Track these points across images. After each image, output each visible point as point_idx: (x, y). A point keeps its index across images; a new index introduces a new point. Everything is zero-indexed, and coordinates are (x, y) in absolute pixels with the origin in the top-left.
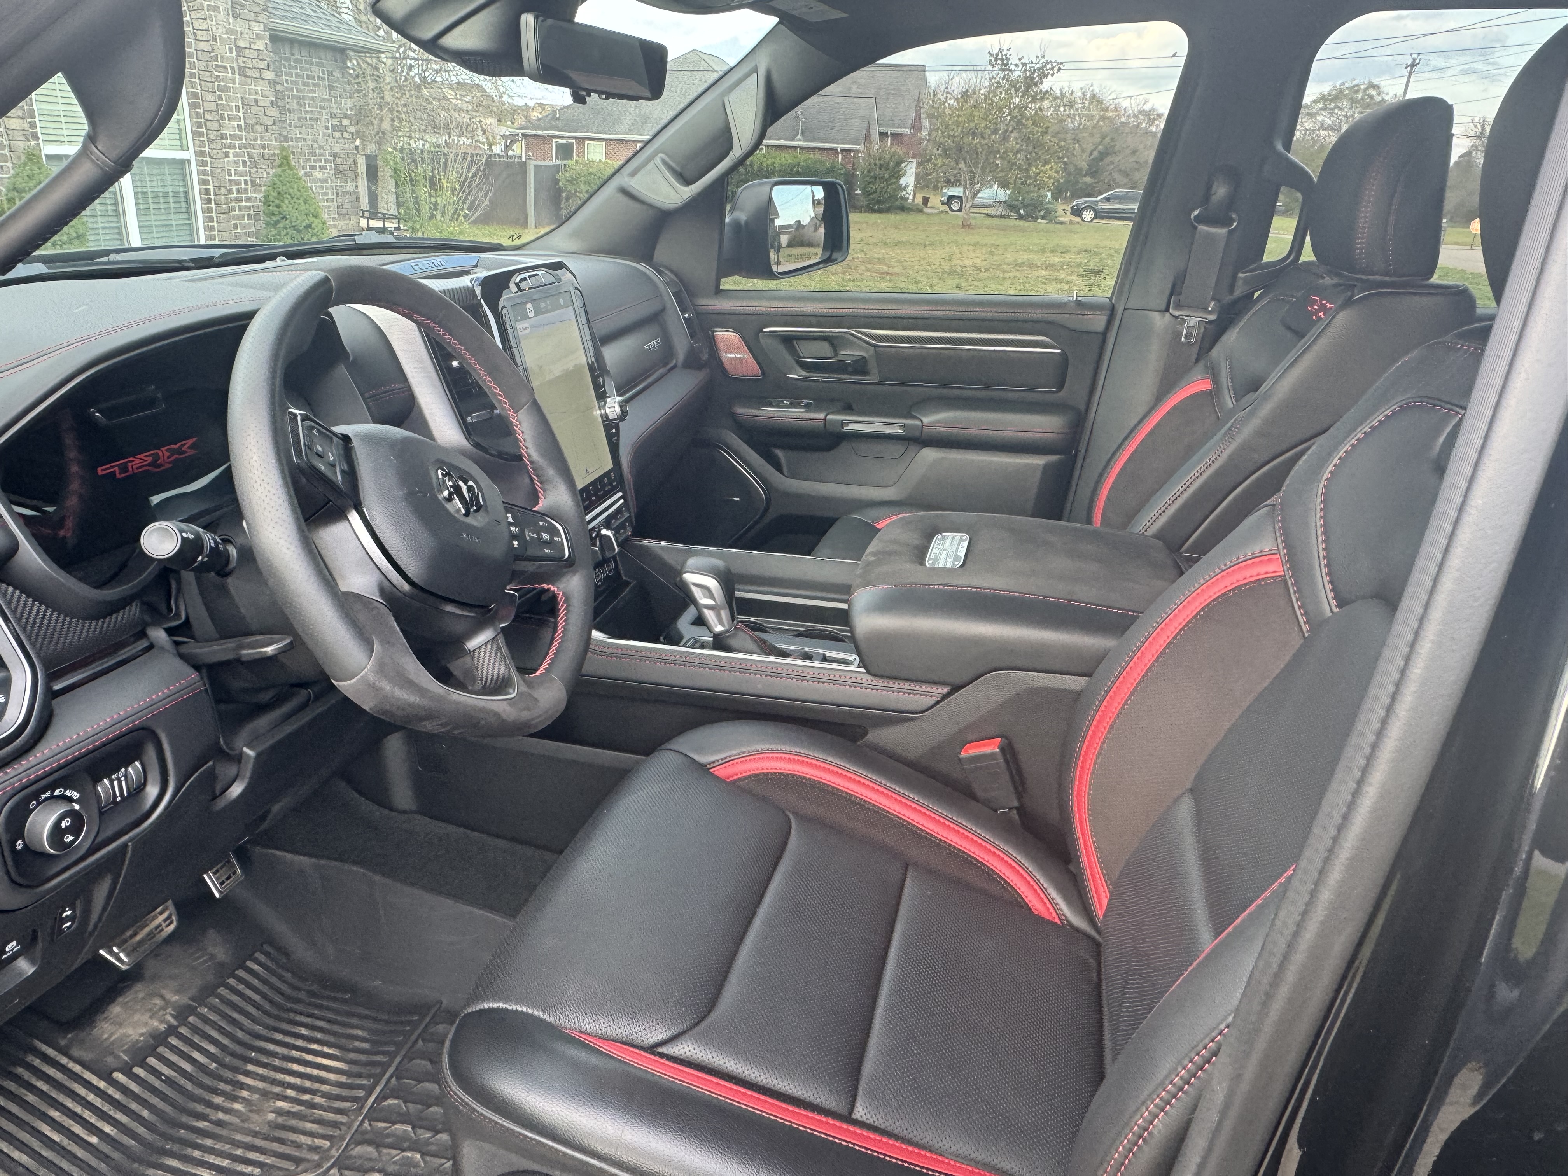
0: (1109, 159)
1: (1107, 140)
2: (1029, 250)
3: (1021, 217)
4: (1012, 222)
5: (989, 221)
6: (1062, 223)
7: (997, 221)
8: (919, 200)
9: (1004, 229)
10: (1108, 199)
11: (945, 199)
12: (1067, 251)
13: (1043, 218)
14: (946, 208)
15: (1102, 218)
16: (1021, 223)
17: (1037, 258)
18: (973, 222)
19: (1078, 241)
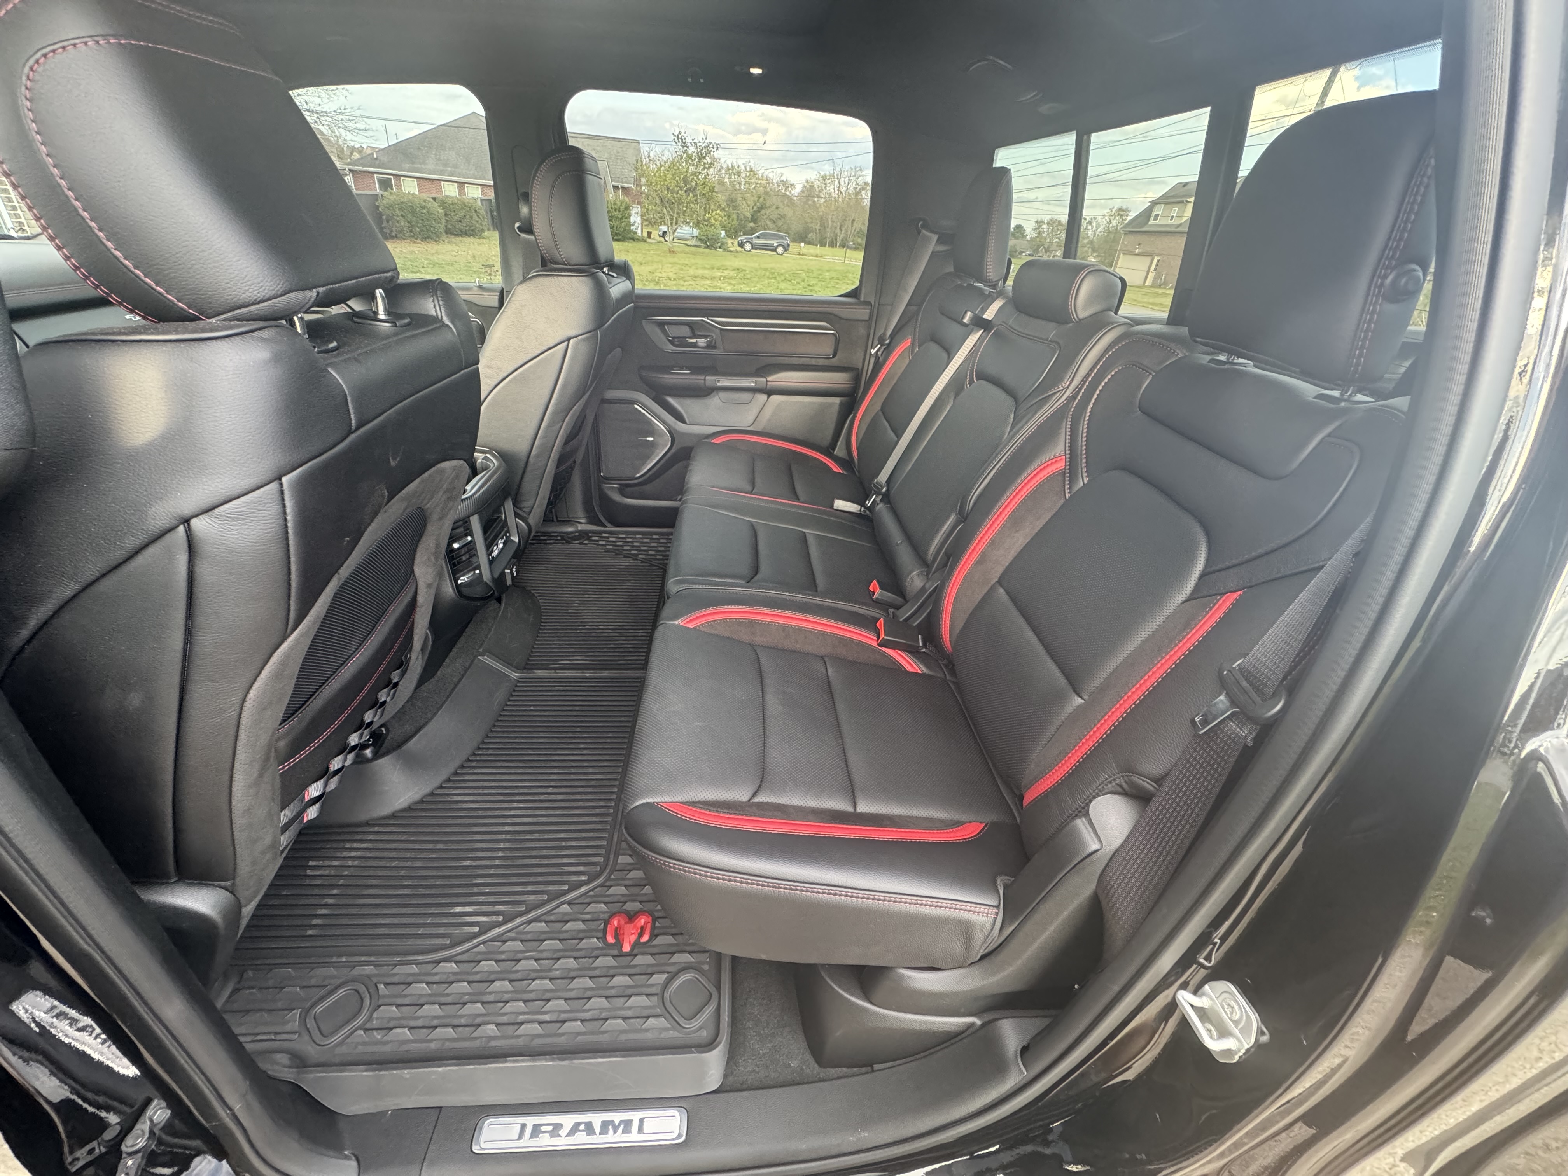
0: (763, 212)
1: (761, 200)
2: (705, 268)
3: (708, 247)
4: (702, 250)
5: (688, 249)
6: (731, 251)
7: (693, 249)
8: (645, 234)
9: (693, 254)
10: (758, 237)
11: (661, 233)
12: (726, 269)
13: (720, 247)
14: (662, 239)
15: (756, 249)
16: (707, 251)
17: (707, 273)
18: (676, 249)
19: (737, 263)
